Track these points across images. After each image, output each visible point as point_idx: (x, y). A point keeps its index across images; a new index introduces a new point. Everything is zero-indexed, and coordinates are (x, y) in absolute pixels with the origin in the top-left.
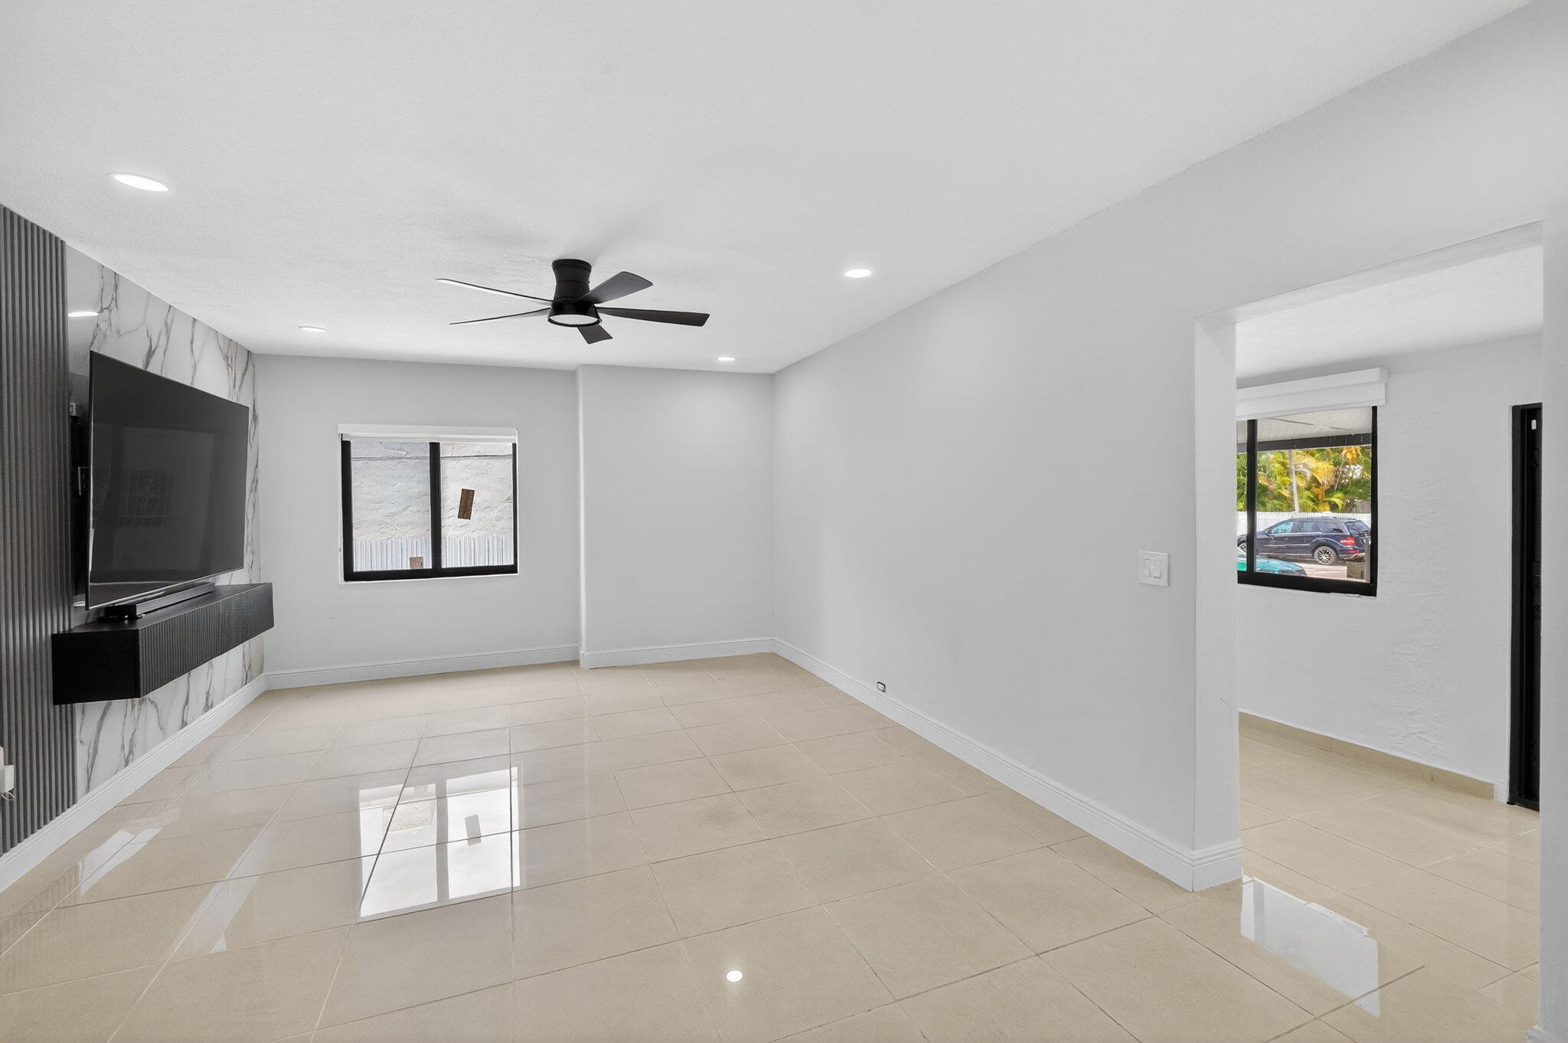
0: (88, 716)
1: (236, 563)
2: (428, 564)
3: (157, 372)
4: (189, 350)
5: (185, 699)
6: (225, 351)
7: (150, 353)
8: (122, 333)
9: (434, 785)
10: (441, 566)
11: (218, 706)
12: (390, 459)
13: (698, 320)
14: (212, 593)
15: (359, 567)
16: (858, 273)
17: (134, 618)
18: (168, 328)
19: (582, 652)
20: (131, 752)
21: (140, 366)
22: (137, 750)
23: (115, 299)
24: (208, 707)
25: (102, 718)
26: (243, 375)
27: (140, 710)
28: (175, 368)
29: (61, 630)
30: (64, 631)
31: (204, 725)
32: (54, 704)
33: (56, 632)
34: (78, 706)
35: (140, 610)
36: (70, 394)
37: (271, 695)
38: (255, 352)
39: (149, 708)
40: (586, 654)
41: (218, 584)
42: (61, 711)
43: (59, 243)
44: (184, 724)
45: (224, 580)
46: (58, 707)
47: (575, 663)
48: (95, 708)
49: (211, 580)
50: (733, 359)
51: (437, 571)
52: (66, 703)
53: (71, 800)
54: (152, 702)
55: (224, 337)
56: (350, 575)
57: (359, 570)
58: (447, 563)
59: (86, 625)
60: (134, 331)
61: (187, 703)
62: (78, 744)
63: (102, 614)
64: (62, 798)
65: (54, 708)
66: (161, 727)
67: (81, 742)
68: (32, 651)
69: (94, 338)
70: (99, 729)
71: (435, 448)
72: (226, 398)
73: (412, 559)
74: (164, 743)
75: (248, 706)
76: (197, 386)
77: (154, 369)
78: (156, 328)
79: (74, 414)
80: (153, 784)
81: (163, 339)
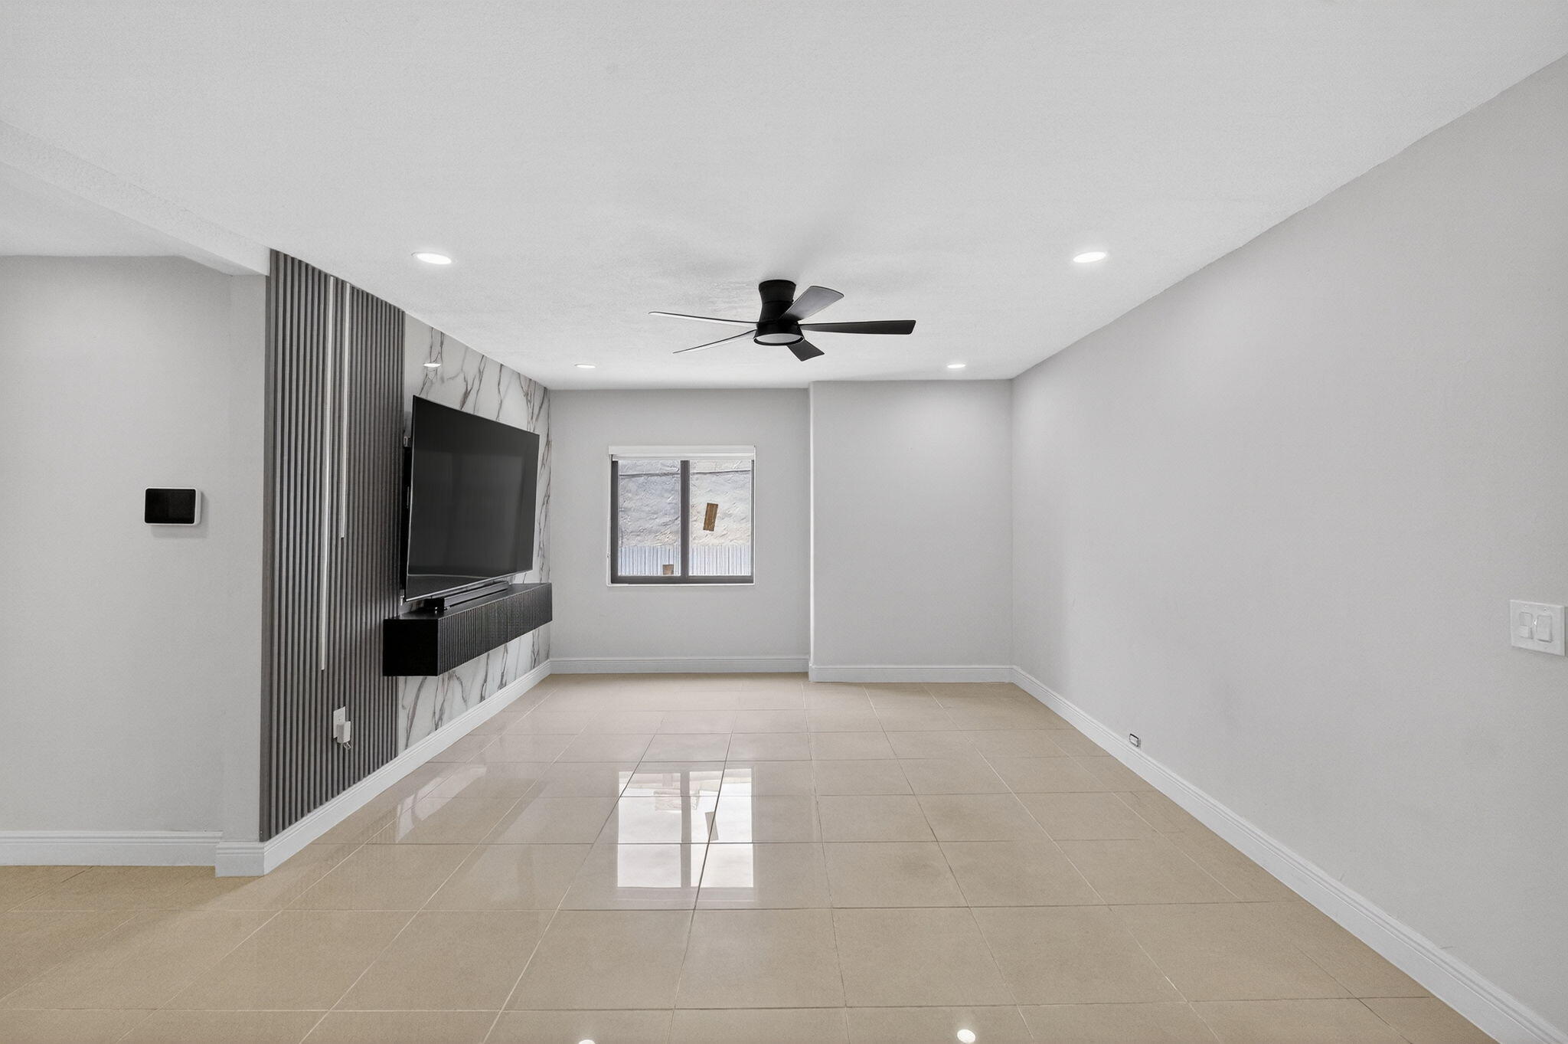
0: (408, 686)
1: (527, 566)
2: (677, 573)
3: (471, 412)
4: (497, 390)
5: (484, 677)
6: (525, 388)
7: (466, 394)
8: (445, 380)
9: (679, 774)
10: (688, 573)
11: (511, 685)
12: (665, 474)
13: (904, 327)
14: (509, 589)
15: (622, 572)
16: (1089, 258)
17: (442, 610)
18: (481, 373)
19: (810, 665)
20: (440, 719)
21: (457, 407)
22: (445, 717)
23: (441, 353)
24: (502, 685)
25: (419, 690)
26: (540, 408)
27: (448, 684)
28: (485, 407)
29: (391, 616)
30: (393, 617)
31: (499, 700)
32: (384, 675)
33: (387, 618)
34: (401, 679)
35: (447, 604)
36: (404, 431)
37: (555, 680)
38: (554, 388)
39: (455, 684)
40: (813, 667)
41: (514, 582)
42: (388, 680)
43: (401, 313)
44: (482, 698)
45: (519, 578)
46: (386, 678)
47: (804, 675)
48: (414, 681)
49: (508, 579)
50: (964, 365)
51: (685, 579)
52: (392, 675)
53: (392, 754)
54: (458, 678)
55: (525, 377)
56: (615, 579)
57: (623, 574)
58: (693, 572)
59: (411, 613)
60: (454, 377)
61: (485, 681)
62: (400, 707)
63: (422, 605)
64: (389, 753)
65: (384, 679)
66: (465, 701)
67: (403, 706)
68: (368, 631)
69: (424, 385)
70: (417, 697)
71: (685, 465)
72: (525, 429)
73: (665, 567)
74: (465, 714)
75: (535, 687)
76: (502, 421)
77: (468, 409)
78: (472, 371)
79: (406, 446)
80: (455, 747)
81: (477, 382)
